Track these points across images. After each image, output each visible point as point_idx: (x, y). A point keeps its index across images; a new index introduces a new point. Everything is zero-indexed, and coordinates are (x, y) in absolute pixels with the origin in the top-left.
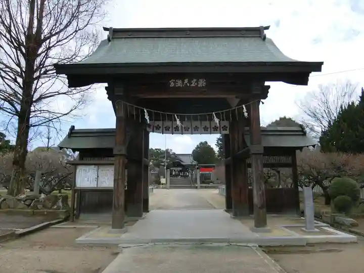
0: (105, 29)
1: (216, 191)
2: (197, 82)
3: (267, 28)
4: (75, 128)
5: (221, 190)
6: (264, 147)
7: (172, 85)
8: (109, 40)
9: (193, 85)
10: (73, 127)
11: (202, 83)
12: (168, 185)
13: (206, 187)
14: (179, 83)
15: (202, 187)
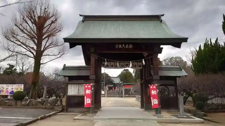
0: (81, 15)
1: (134, 99)
2: (128, 46)
3: (163, 15)
4: (66, 66)
5: (137, 98)
6: (160, 76)
7: (117, 47)
8: (83, 21)
9: (126, 47)
10: (65, 65)
11: (131, 46)
12: (106, 95)
13: (127, 97)
14: (120, 46)
15: (125, 97)
